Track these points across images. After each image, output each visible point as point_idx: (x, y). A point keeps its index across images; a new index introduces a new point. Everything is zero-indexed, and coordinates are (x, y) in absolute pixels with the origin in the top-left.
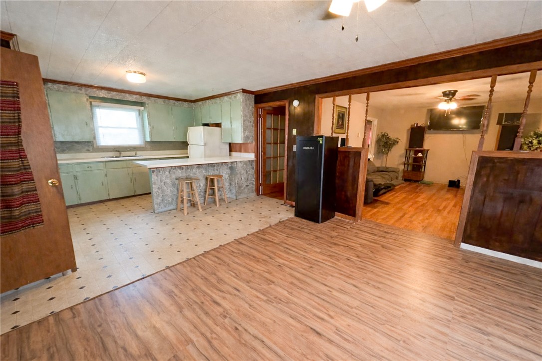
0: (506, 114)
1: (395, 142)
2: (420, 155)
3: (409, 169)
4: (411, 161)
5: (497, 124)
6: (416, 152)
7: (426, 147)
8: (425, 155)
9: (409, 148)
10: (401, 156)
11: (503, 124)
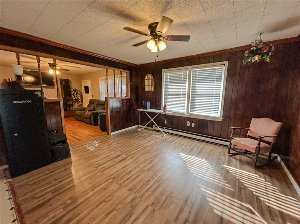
11: (64, 84)
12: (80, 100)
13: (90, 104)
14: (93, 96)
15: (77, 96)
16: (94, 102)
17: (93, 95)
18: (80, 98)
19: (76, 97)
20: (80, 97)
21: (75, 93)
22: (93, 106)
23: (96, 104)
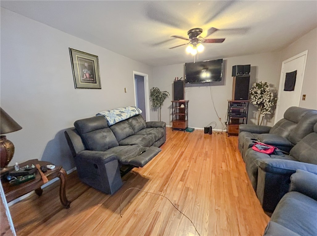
0: (238, 66)
1: (165, 95)
2: (182, 106)
3: (177, 118)
4: (178, 111)
5: (232, 76)
6: (181, 104)
7: (186, 98)
8: (187, 106)
9: (174, 100)
10: (170, 108)
11: (237, 75)
12: (268, 105)
13: (286, 121)
14: (304, 99)
15: (262, 97)
16: (300, 118)
17: (304, 96)
18: (269, 102)
19: (260, 98)
20: (268, 100)
21: (259, 92)
22: (292, 130)
23: (305, 125)
